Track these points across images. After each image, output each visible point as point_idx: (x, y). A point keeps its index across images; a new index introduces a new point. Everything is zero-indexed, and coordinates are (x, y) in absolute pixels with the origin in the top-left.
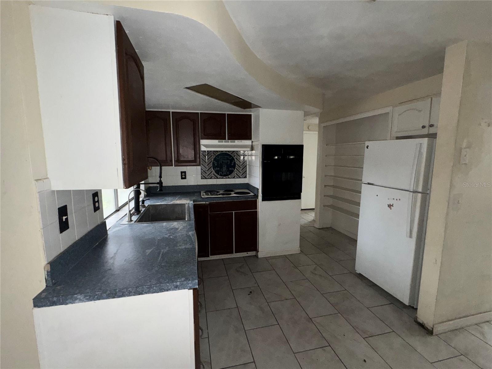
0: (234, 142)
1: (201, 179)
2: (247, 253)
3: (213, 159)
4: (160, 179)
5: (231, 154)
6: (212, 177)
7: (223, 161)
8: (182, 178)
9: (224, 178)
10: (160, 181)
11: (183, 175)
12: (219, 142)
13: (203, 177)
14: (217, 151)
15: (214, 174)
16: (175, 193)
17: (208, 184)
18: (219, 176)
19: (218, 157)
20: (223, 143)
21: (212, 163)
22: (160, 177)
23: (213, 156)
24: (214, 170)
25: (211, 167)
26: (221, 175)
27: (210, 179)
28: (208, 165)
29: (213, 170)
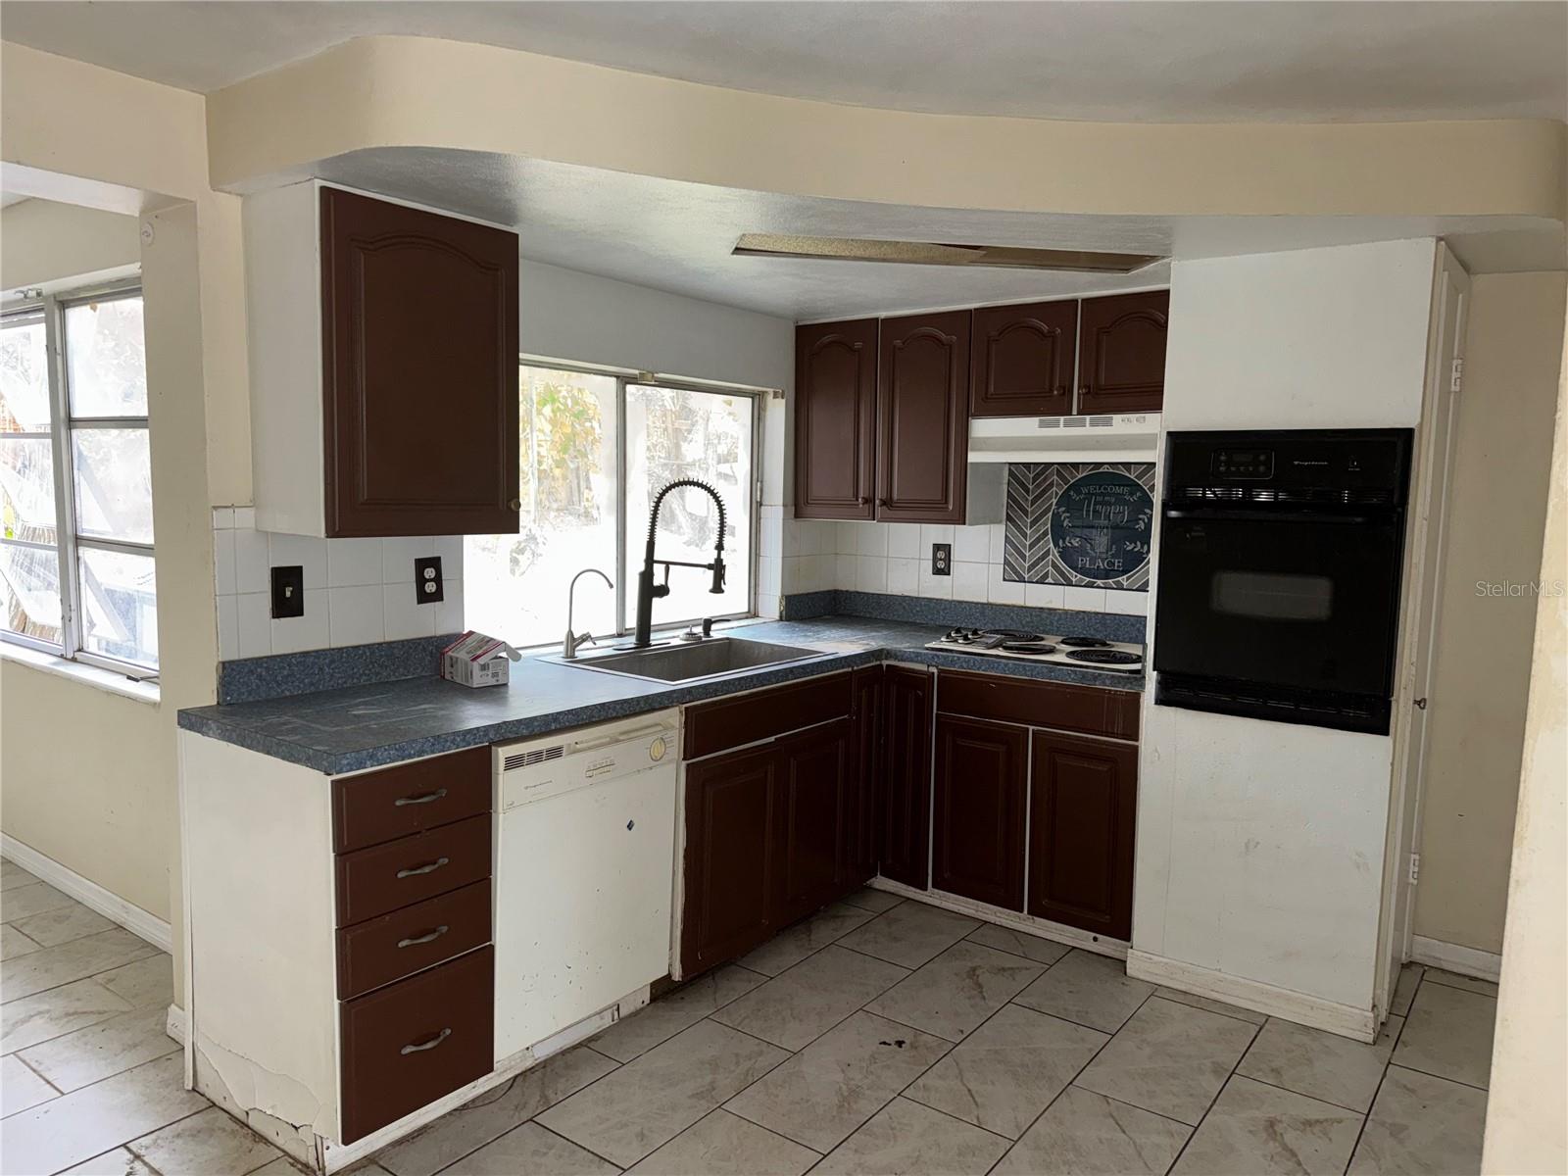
0: (1109, 423)
1: (1004, 580)
2: (1095, 939)
3: (1055, 501)
4: (719, 554)
5: (1139, 477)
6: (1046, 575)
7: (1099, 507)
8: (937, 571)
9: (1099, 587)
10: (719, 560)
11: (942, 560)
12: (1042, 425)
13: (1013, 574)
14: (1075, 465)
15: (1054, 566)
16: (906, 623)
17: (1029, 604)
18: (1075, 577)
19: (1079, 493)
20: (1061, 429)
21: (1051, 513)
22: (720, 547)
23: (1058, 485)
24: (1056, 545)
25: (1045, 534)
26: (1083, 572)
27: (1037, 582)
28: (1033, 524)
29: (1052, 545)
